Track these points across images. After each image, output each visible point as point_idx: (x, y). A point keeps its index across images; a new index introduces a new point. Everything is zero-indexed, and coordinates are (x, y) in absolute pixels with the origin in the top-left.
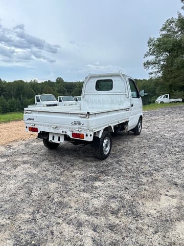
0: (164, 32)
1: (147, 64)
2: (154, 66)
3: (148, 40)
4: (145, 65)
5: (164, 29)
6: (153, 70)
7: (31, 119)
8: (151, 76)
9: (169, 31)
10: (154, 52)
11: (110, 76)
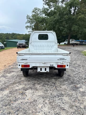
0: (34, 13)
1: (27, 27)
2: (30, 28)
3: (27, 16)
4: (26, 27)
5: (34, 12)
6: (30, 30)
7: (24, 60)
8: (29, 33)
9: (35, 13)
10: (29, 22)
11: (46, 32)
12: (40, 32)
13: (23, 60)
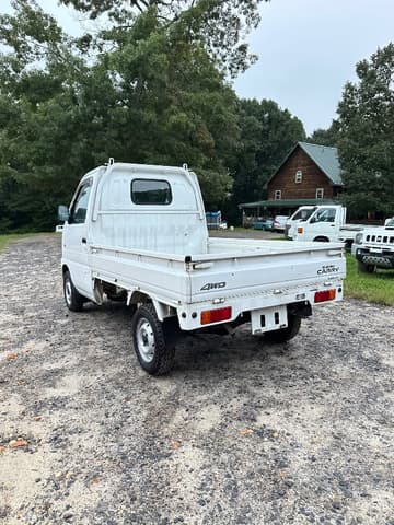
7: (215, 286)
11: (162, 173)
12: (138, 171)
13: (211, 286)
